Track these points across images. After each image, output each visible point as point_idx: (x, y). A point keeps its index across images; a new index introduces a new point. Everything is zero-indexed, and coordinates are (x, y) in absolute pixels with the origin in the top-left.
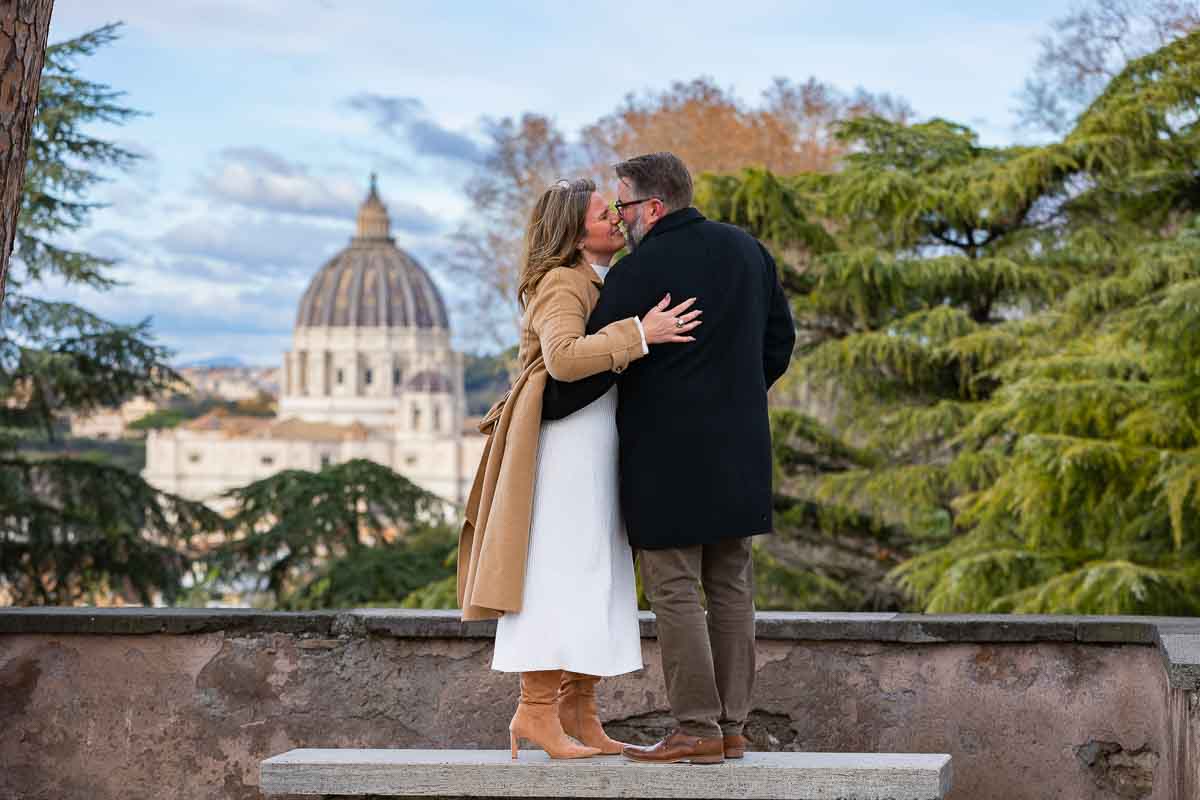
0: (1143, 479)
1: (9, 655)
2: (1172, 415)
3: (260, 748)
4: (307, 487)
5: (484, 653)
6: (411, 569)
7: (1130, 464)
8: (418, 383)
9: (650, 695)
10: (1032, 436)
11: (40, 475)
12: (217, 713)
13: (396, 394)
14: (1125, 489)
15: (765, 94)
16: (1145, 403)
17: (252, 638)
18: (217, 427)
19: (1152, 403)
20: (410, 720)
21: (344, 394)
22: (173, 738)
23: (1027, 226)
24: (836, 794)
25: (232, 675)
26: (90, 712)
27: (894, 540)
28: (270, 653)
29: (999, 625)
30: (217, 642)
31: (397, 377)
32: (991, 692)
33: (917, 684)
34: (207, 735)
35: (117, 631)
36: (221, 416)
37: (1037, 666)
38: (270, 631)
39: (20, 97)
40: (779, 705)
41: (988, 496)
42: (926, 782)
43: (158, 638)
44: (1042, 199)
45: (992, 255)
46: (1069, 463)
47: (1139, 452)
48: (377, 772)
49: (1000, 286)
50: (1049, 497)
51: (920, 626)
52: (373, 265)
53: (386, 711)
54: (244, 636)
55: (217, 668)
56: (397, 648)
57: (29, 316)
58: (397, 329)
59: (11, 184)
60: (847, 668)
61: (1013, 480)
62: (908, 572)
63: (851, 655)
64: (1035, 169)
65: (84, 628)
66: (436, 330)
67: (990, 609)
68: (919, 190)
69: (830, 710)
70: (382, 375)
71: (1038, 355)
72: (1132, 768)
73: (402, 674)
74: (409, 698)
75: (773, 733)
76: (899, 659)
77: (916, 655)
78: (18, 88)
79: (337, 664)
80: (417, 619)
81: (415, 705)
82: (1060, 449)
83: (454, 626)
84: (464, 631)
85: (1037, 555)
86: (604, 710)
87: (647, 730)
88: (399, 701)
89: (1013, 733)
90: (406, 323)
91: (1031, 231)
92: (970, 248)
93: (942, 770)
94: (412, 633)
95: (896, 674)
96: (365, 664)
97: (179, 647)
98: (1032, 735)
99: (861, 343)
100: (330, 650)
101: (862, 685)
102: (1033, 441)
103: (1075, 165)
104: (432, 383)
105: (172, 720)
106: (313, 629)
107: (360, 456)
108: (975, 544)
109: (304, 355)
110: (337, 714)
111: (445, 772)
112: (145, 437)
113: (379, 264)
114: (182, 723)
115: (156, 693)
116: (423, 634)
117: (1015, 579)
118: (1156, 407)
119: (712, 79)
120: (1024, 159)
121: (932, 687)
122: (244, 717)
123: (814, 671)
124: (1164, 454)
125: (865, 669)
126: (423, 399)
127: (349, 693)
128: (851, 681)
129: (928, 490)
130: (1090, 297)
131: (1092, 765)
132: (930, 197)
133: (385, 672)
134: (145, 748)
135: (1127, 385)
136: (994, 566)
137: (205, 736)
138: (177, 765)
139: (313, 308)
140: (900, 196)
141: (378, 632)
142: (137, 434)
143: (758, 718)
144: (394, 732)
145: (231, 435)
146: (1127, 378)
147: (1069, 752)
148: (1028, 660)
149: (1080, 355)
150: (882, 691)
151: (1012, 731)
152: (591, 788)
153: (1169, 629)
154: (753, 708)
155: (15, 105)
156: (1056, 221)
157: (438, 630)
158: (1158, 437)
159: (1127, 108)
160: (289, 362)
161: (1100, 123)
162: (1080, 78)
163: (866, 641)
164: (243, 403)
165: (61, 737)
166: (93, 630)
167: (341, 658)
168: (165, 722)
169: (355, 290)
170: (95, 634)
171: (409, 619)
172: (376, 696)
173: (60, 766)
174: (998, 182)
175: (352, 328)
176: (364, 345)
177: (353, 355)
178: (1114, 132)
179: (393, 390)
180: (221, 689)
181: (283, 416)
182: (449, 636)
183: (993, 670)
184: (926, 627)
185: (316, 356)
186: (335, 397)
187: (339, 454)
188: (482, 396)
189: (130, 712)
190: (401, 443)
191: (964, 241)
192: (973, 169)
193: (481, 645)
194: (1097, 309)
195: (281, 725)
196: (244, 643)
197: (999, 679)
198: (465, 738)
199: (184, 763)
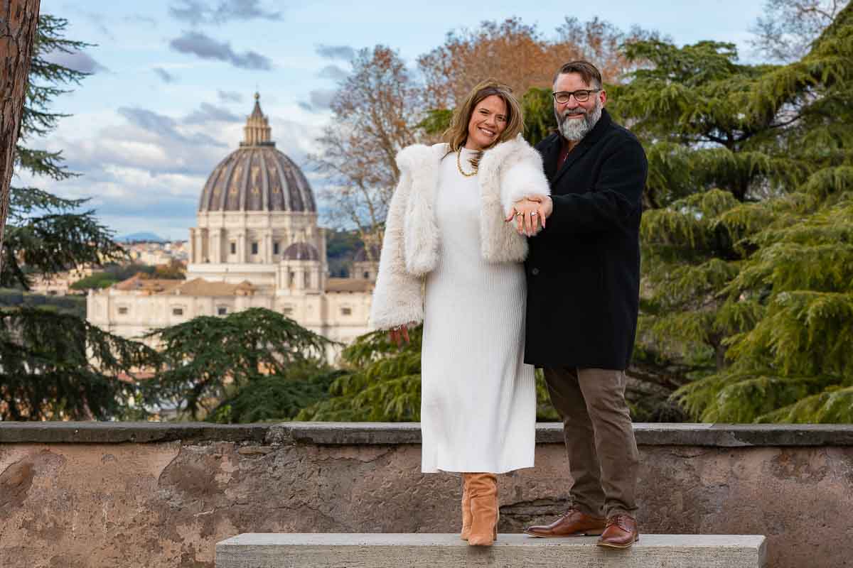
1: (9, 460)
3: (208, 531)
4: (217, 329)
5: (385, 457)
8: (292, 253)
9: (518, 489)
10: (784, 293)
11: (12, 321)
12: (176, 504)
13: (276, 262)
15: (559, 30)
17: (203, 445)
18: (140, 286)
20: (328, 508)
21: (237, 264)
22: (141, 524)
23: (774, 127)
25: (188, 475)
26: (75, 504)
27: (673, 369)
28: (216, 458)
29: (796, 432)
30: (175, 449)
31: (276, 248)
32: (789, 485)
33: (731, 479)
34: (168, 521)
35: (96, 440)
36: (142, 278)
37: (826, 465)
38: (217, 440)
39: (25, 13)
41: (749, 337)
42: (748, 558)
43: (130, 447)
44: (785, 106)
45: (748, 149)
46: (814, 314)
49: (756, 171)
50: (798, 337)
52: (258, 164)
53: (309, 502)
54: (196, 444)
55: (175, 469)
56: (318, 453)
58: (277, 212)
59: (18, 83)
60: (675, 467)
61: (770, 324)
62: (685, 393)
63: (678, 456)
64: (782, 82)
65: (70, 439)
66: (306, 212)
69: (661, 500)
70: (265, 247)
71: (786, 224)
73: (321, 474)
74: (328, 491)
76: (716, 459)
77: (729, 457)
78: (23, 7)
79: (269, 465)
80: (333, 430)
81: (332, 498)
82: (806, 301)
83: (363, 435)
84: (371, 439)
85: (788, 380)
87: (516, 516)
88: (319, 494)
89: (807, 518)
90: (283, 209)
91: (777, 130)
92: (729, 143)
93: (761, 547)
94: (330, 440)
95: (714, 472)
96: (292, 466)
97: (144, 453)
98: (822, 520)
99: (657, 217)
100: (264, 454)
101: (687, 480)
102: (786, 296)
103: (813, 79)
104: (303, 253)
105: (140, 510)
106: (251, 439)
108: (739, 372)
109: (205, 231)
110: (270, 505)
111: (361, 550)
112: (86, 294)
113: (262, 162)
114: (148, 512)
115: (127, 488)
116: (338, 442)
117: (771, 400)
120: (773, 75)
121: (742, 482)
122: (196, 508)
123: (649, 470)
125: (689, 468)
126: (296, 265)
127: (279, 489)
128: (677, 477)
129: (700, 330)
133: (308, 472)
134: (118, 533)
136: (755, 388)
137: (166, 523)
138: (143, 547)
141: (302, 440)
142: (79, 292)
144: (316, 519)
145: (151, 292)
148: (818, 461)
149: (818, 224)
150: (703, 485)
151: (806, 516)
152: (479, 563)
155: (21, 20)
156: (795, 123)
157: (350, 438)
160: (194, 237)
161: (832, 47)
162: (799, 16)
163: (690, 446)
164: (159, 268)
165: (51, 524)
166: (76, 440)
167: (273, 461)
168: (134, 512)
169: (244, 183)
170: (78, 443)
171: (327, 430)
172: (302, 491)
173: (51, 548)
174: (752, 93)
175: (242, 211)
176: (250, 225)
177: (243, 233)
178: (844, 54)
179: (273, 257)
180: (179, 486)
181: (190, 278)
182: (359, 443)
183: (791, 468)
184: (738, 434)
185: (215, 232)
186: (229, 263)
187: (232, 307)
188: (342, 262)
189: (106, 504)
190: (278, 298)
191: (725, 138)
192: (732, 82)
193: (385, 451)
194: (832, 190)
195: (226, 514)
196: (197, 450)
197: (795, 475)
198: (372, 525)
199: (149, 544)
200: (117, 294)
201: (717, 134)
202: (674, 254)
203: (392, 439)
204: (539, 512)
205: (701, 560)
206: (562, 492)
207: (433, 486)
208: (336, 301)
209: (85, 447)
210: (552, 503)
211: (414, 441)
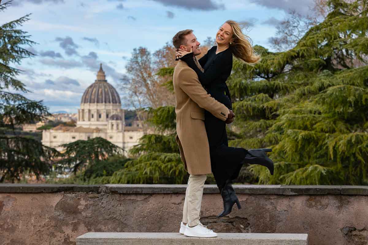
0: (321, 141)
2: (329, 124)
3: (75, 228)
4: (85, 145)
5: (148, 199)
6: (114, 166)
7: (317, 137)
8: (113, 118)
11: (11, 141)
12: (62, 218)
13: (107, 121)
14: (316, 144)
15: (205, 41)
16: (321, 121)
17: (73, 194)
18: (61, 129)
19: (323, 120)
20: (124, 220)
21: (94, 121)
22: (47, 226)
23: (284, 73)
25: (67, 206)
26: (20, 218)
28: (79, 199)
29: (316, 189)
30: (61, 195)
31: (107, 116)
32: (313, 211)
33: (289, 208)
34: (58, 225)
35: (29, 192)
36: (61, 126)
37: (328, 202)
38: (79, 192)
40: (244, 215)
41: (277, 146)
43: (42, 194)
44: (287, 65)
45: (274, 80)
46: (301, 137)
47: (319, 134)
48: (116, 241)
49: (277, 89)
50: (295, 147)
51: (290, 190)
52: (101, 88)
53: (116, 217)
54: (70, 193)
55: (61, 204)
56: (120, 197)
57: (7, 98)
58: (108, 104)
60: (266, 203)
61: (285, 142)
63: (267, 199)
64: (286, 56)
65: (18, 191)
66: (118, 104)
69: (260, 217)
70: (104, 116)
71: (289, 107)
72: (360, 235)
73: (121, 205)
74: (124, 213)
75: (242, 224)
76: (283, 200)
77: (288, 199)
79: (100, 202)
80: (126, 187)
81: (125, 215)
82: (298, 133)
83: (138, 190)
84: (142, 191)
85: (291, 163)
88: (120, 214)
89: (320, 224)
90: (110, 102)
92: (268, 78)
93: (307, 240)
94: (125, 192)
95: (282, 205)
96: (110, 202)
97: (49, 197)
98: (326, 225)
100: (98, 197)
101: (271, 208)
102: (291, 131)
103: (296, 55)
104: (117, 118)
105: (47, 220)
106: (92, 191)
107: (98, 136)
109: (83, 110)
110: (100, 218)
112: (42, 132)
113: (103, 87)
114: (50, 221)
115: (42, 211)
116: (128, 193)
118: (324, 122)
120: (283, 54)
121: (294, 209)
122: (70, 220)
123: (255, 204)
124: (327, 135)
125: (272, 203)
126: (114, 122)
127: (104, 212)
128: (267, 207)
130: (302, 92)
131: (346, 234)
133: (116, 205)
134: (38, 229)
135: (315, 116)
138: (48, 235)
139: (86, 98)
141: (114, 192)
142: (40, 131)
143: (237, 219)
144: (119, 224)
145: (64, 131)
146: (315, 114)
147: (339, 230)
148: (325, 200)
149: (301, 107)
150: (277, 210)
154: (236, 216)
157: (134, 191)
158: (325, 130)
159: (312, 40)
160: (79, 112)
161: (304, 44)
163: (272, 195)
164: (68, 123)
165: (11, 226)
166: (21, 191)
167: (102, 200)
168: (45, 221)
169: (96, 94)
170: (22, 193)
171: (124, 188)
172: (113, 212)
173: (10, 236)
174: (276, 60)
175: (96, 104)
176: (99, 108)
177: (96, 111)
178: (308, 46)
179: (106, 120)
180: (63, 210)
181: (78, 126)
182: (137, 193)
183: (314, 204)
185: (86, 111)
186: (91, 121)
187: (92, 136)
188: (129, 121)
189: (33, 218)
190: (108, 133)
191: (266, 77)
192: (268, 57)
193: (147, 196)
194: (304, 94)
195: (82, 222)
196: (70, 196)
197: (316, 207)
198: (142, 226)
199: (51, 234)
200: (53, 132)
201: (263, 75)
202: (248, 118)
203: (150, 191)
204: (211, 221)
207: (167, 211)
208: (128, 134)
209: (25, 195)
210: (216, 218)
211: (159, 192)
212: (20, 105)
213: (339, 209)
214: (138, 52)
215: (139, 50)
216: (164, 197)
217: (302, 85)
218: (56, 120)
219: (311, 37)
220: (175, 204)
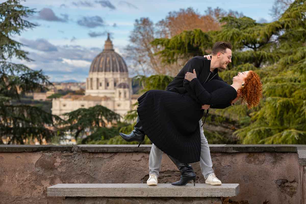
0: (299, 108)
3: (52, 183)
5: (113, 156)
7: (295, 104)
8: (120, 86)
10: (269, 98)
12: (41, 173)
13: (115, 89)
14: (294, 110)
16: (299, 88)
17: (50, 153)
18: (70, 97)
19: (301, 88)
20: (93, 174)
21: (102, 89)
22: (29, 180)
23: (269, 43)
24: (206, 195)
25: (45, 163)
26: (6, 173)
27: (236, 124)
28: (55, 157)
29: (254, 147)
30: (40, 154)
31: (115, 84)
32: (252, 166)
33: (231, 164)
35: (13, 151)
36: (70, 95)
37: (264, 159)
38: (55, 151)
41: (259, 113)
42: (231, 192)
43: (24, 153)
44: (273, 36)
45: (260, 50)
46: (279, 104)
47: (298, 101)
49: (262, 58)
50: (274, 113)
51: (232, 148)
53: (87, 172)
54: (48, 152)
55: (41, 161)
56: (89, 155)
57: (11, 68)
58: (115, 72)
61: (265, 109)
62: (239, 132)
63: (213, 156)
64: (271, 28)
65: (4, 151)
66: (125, 73)
67: (259, 143)
68: (241, 34)
70: (111, 84)
71: (272, 76)
72: (291, 186)
73: (91, 162)
74: (93, 169)
76: (226, 157)
77: (231, 156)
79: (73, 160)
80: (94, 147)
81: (94, 171)
82: (277, 101)
83: (105, 149)
84: (108, 150)
85: (272, 128)
86: (146, 172)
88: (90, 170)
90: (117, 71)
91: (271, 44)
92: (255, 49)
93: (236, 188)
94: (93, 151)
95: (226, 161)
96: (81, 160)
97: (30, 156)
98: (263, 177)
99: (226, 73)
100: (71, 156)
101: (216, 164)
103: (281, 27)
104: (124, 86)
105: (29, 176)
106: (66, 150)
108: (256, 125)
109: (91, 79)
110: (73, 173)
111: (98, 190)
112: (52, 100)
113: (110, 56)
114: (32, 176)
115: (24, 168)
116: (96, 152)
117: (266, 135)
118: (303, 89)
119: (193, 8)
120: (268, 25)
121: (236, 165)
122: (48, 175)
124: (304, 101)
125: (217, 160)
126: (122, 90)
127: (76, 168)
129: (244, 111)
130: (286, 61)
131: (280, 186)
132: (244, 36)
133: (86, 162)
134: (21, 183)
135: (295, 84)
136: (260, 131)
137: (38, 180)
138: (30, 188)
139: (94, 67)
140: (236, 36)
141: (84, 151)
142: (50, 99)
144: (89, 178)
145: (73, 99)
146: (295, 82)
147: (273, 182)
148: (262, 157)
149: (283, 76)
150: (222, 166)
151: (258, 176)
152: (139, 194)
153: (300, 148)
156: (277, 41)
157: (100, 150)
158: (303, 97)
159: (295, 11)
160: (88, 81)
161: (288, 15)
163: (217, 152)
164: (77, 92)
166: (7, 151)
167: (74, 158)
168: (27, 176)
169: (104, 63)
171: (92, 147)
172: (84, 168)
174: (262, 31)
175: (104, 72)
176: (107, 77)
177: (104, 79)
178: (292, 18)
180: (42, 167)
181: (86, 95)
182: (104, 152)
183: (252, 160)
184: (234, 148)
185: (95, 80)
186: (99, 90)
187: (100, 104)
188: (136, 89)
189: (17, 173)
190: (116, 101)
191: (253, 47)
192: (255, 28)
193: (112, 154)
194: (287, 63)
195: (58, 177)
196: (48, 154)
197: (254, 162)
198: (108, 180)
199: (32, 187)
200: (62, 100)
201: (250, 46)
203: (115, 150)
204: (166, 176)
205: (215, 193)
206: (173, 168)
207: (129, 167)
209: (10, 154)
210: (170, 172)
211: (122, 151)
212: (24, 75)
213: (274, 164)
214: (140, 22)
215: (141, 20)
216: (126, 156)
217: (287, 55)
218: (65, 89)
219: (295, 8)
220: (136, 161)
